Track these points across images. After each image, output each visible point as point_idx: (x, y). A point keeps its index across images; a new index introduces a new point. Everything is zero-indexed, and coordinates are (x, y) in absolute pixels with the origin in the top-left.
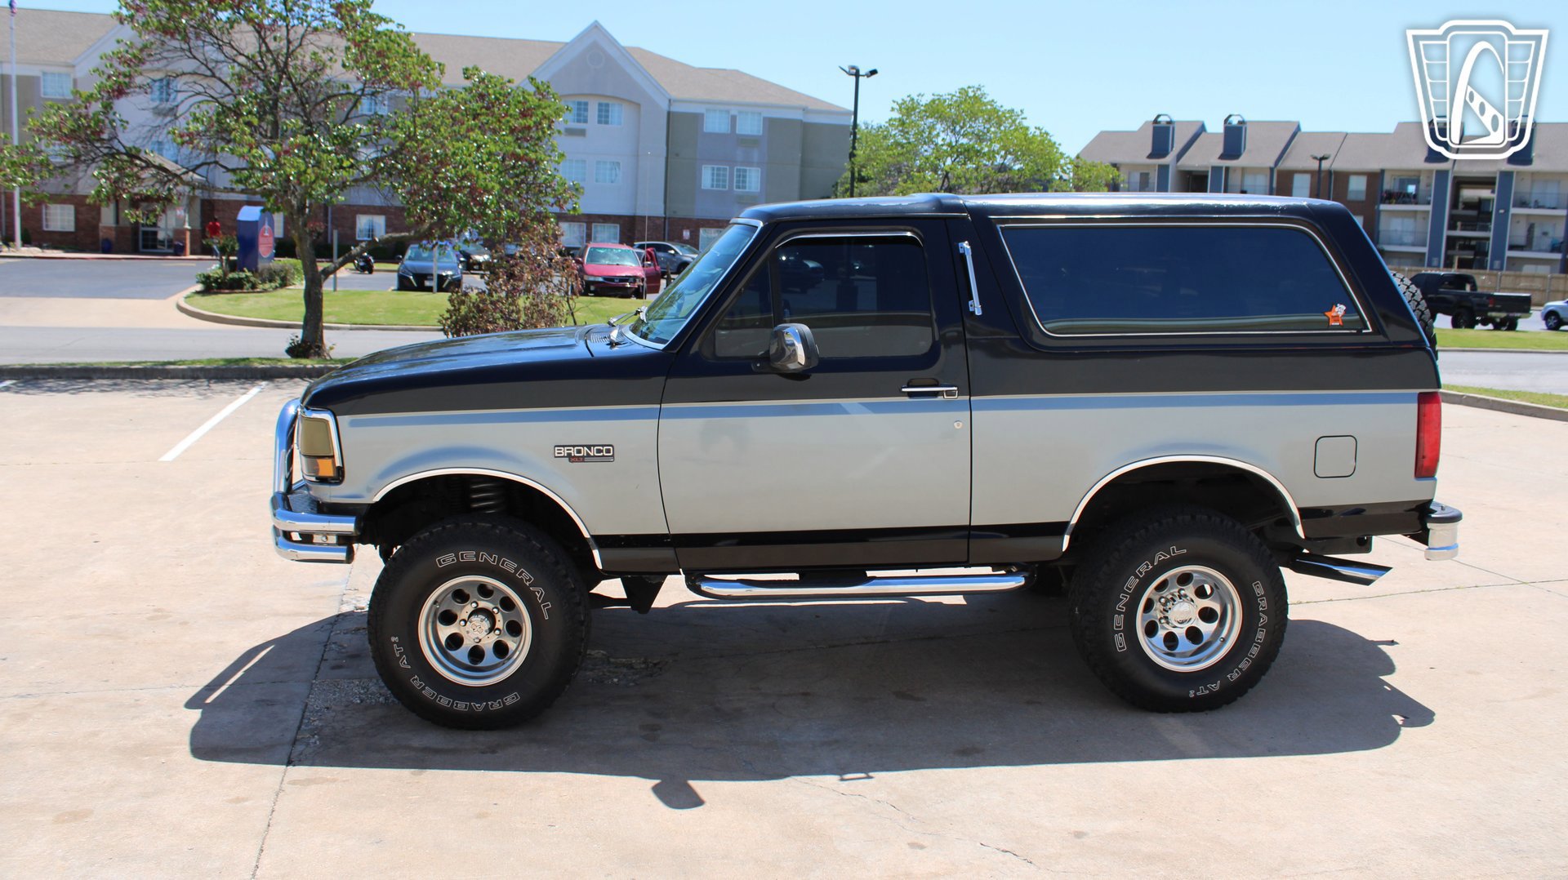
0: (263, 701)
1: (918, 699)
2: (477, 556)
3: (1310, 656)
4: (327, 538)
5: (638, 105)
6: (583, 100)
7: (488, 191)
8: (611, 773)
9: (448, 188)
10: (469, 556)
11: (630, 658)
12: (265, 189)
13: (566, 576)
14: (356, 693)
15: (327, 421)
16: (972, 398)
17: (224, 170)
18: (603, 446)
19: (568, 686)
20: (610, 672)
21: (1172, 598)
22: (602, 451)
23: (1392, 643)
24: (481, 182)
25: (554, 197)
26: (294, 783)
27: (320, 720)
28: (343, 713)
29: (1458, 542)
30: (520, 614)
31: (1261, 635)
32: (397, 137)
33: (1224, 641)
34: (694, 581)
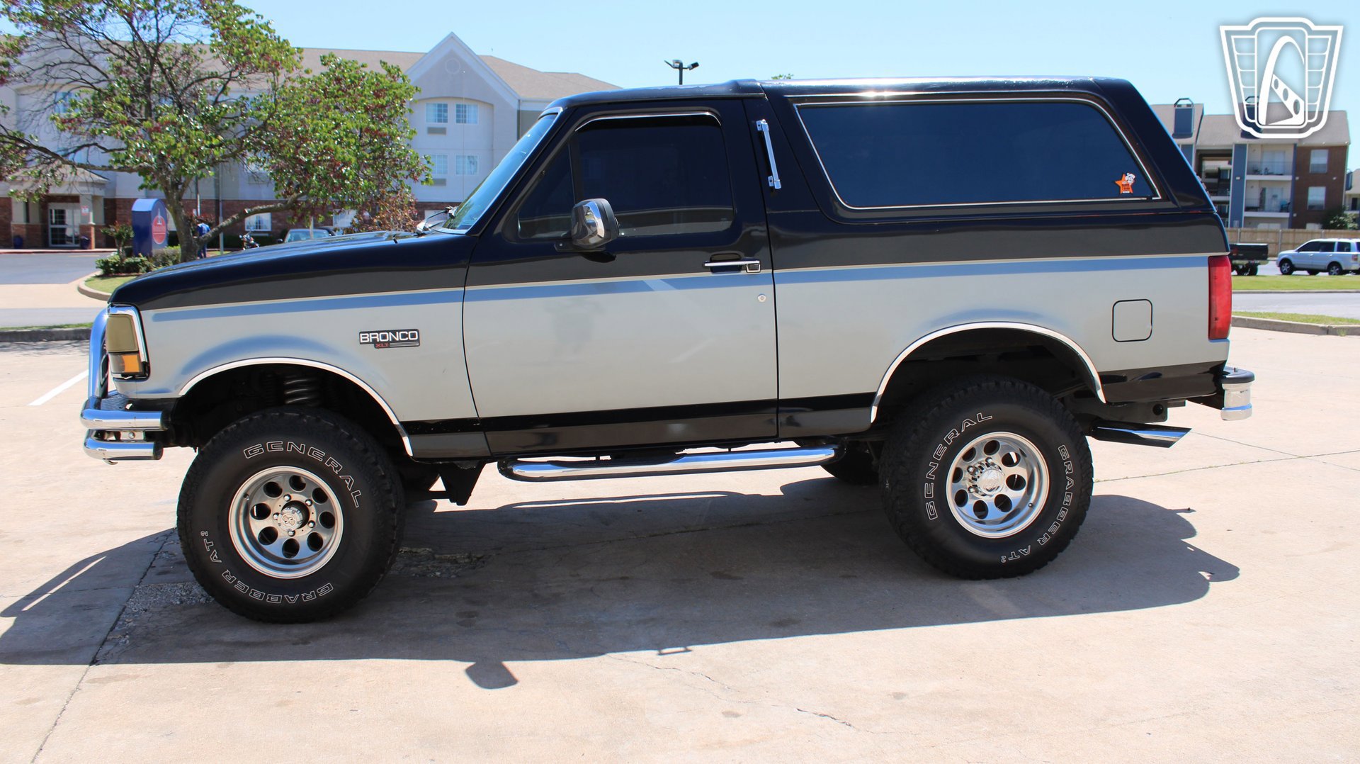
0: (81, 606)
1: (735, 578)
2: (284, 446)
3: (1113, 525)
4: (134, 435)
5: (492, 105)
6: (443, 102)
7: (346, 164)
8: (422, 658)
9: (309, 161)
10: (277, 446)
11: (455, 553)
12: (140, 166)
13: (376, 464)
14: (178, 596)
15: (131, 316)
16: (775, 271)
17: (103, 151)
18: (408, 330)
19: (382, 575)
20: (433, 567)
21: (980, 467)
22: (407, 336)
23: (1189, 510)
24: (339, 155)
25: (408, 170)
26: (94, 681)
27: (134, 621)
28: (160, 613)
29: (1252, 402)
30: (331, 506)
31: (1068, 499)
32: (261, 115)
33: (1033, 506)
34: (505, 466)
